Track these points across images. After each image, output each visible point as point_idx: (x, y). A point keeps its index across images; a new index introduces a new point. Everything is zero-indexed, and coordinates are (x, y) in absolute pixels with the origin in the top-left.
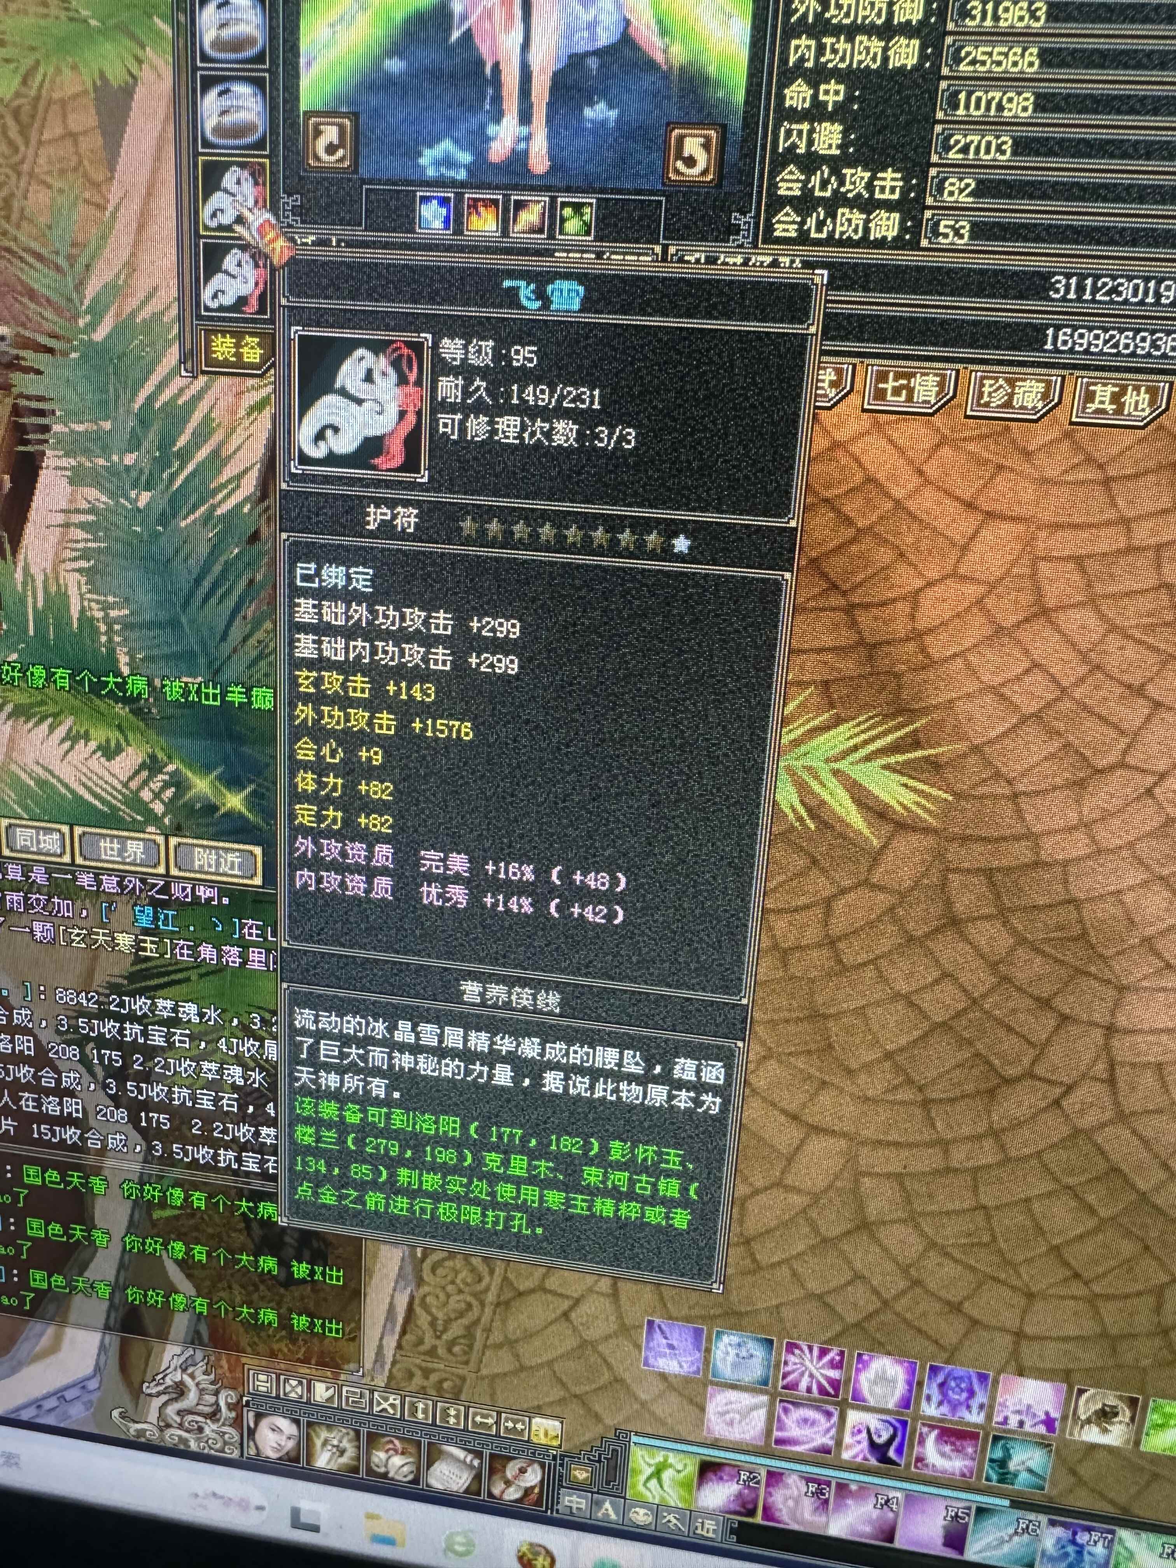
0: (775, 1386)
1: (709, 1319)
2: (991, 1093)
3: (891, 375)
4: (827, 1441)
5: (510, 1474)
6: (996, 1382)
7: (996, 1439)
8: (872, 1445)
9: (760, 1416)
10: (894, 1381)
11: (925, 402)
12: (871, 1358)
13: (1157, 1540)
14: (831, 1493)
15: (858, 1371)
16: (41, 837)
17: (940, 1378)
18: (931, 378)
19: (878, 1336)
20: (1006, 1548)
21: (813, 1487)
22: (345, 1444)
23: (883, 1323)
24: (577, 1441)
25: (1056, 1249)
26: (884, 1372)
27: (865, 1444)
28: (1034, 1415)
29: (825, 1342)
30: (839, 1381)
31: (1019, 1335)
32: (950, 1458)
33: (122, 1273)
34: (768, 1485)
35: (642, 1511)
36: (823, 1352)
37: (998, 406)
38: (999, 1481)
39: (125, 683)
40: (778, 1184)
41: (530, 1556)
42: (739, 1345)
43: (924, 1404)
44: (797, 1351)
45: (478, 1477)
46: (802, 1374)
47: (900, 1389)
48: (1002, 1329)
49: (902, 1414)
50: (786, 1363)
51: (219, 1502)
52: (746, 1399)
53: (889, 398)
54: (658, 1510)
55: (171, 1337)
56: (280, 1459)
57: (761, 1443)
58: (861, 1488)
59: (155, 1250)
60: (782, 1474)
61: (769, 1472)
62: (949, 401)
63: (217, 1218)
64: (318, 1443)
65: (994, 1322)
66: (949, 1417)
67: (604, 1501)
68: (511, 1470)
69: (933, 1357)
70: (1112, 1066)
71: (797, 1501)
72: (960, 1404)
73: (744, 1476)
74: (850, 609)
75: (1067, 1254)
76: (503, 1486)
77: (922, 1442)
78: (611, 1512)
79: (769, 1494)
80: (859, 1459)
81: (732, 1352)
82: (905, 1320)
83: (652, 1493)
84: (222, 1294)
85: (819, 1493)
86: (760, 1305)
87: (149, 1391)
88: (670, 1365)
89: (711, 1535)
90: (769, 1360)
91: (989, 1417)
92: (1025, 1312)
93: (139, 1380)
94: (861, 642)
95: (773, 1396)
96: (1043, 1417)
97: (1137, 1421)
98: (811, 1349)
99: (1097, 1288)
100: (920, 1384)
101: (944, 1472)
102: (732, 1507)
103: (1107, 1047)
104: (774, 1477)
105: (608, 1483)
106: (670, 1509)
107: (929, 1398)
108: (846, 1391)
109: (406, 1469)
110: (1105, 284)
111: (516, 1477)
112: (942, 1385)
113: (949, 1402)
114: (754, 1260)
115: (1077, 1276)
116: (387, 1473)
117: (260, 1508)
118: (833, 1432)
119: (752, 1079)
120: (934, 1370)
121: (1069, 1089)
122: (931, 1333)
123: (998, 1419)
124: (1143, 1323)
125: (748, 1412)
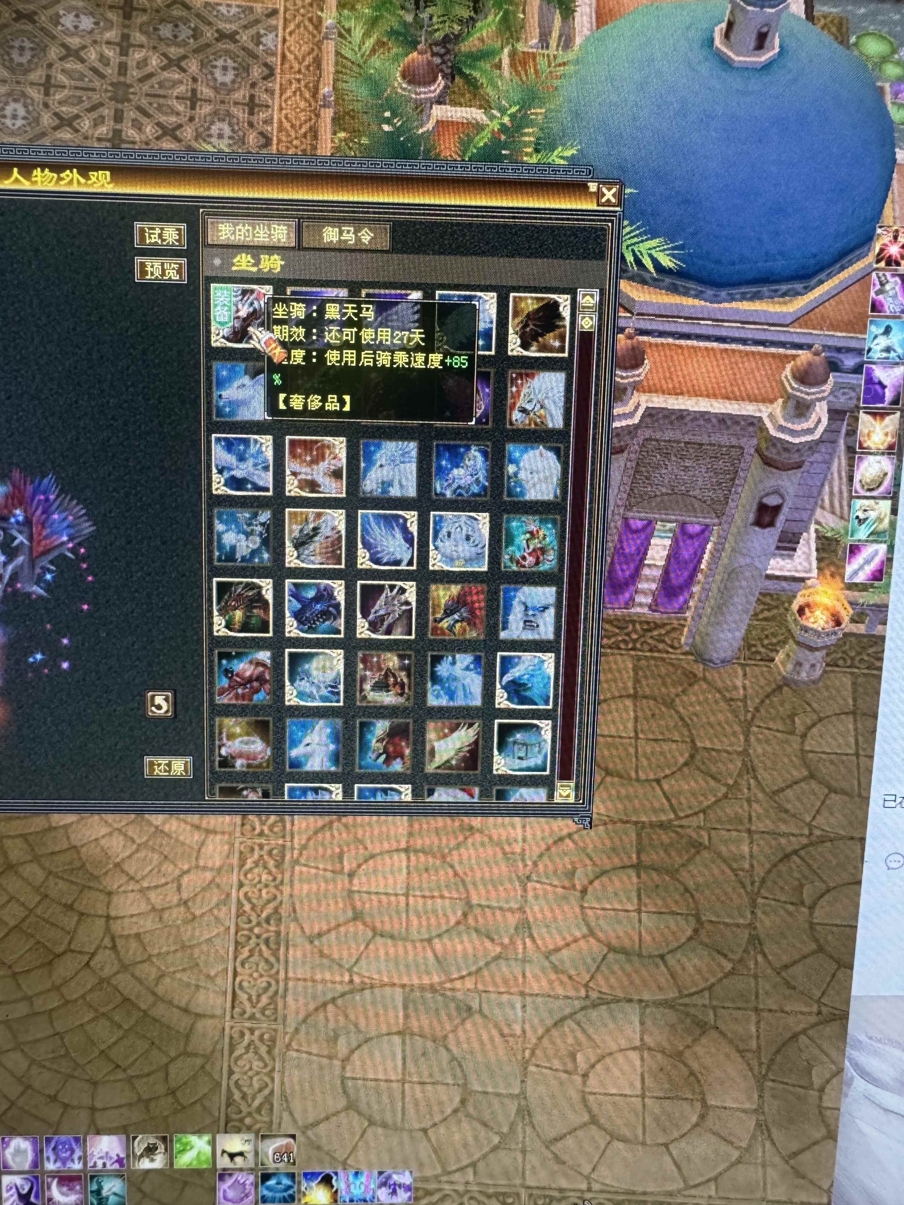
2: (50, 963)
6: (85, 1141)
7: (92, 1177)
8: (21, 1197)
10: (25, 1151)
12: (10, 1139)
17: (52, 1145)
19: (11, 1124)
23: (12, 1116)
25: (103, 1052)
26: (19, 1146)
27: (15, 1197)
28: (111, 1158)
32: (67, 1195)
43: (46, 1163)
47: (30, 1156)
48: (82, 1107)
49: (33, 1172)
65: (76, 1103)
66: (62, 1169)
69: (46, 1132)
70: (113, 939)
72: (67, 1159)
75: (110, 1054)
77: (49, 1188)
82: (26, 1111)
91: (85, 1164)
92: (94, 1094)
96: (116, 1158)
97: (169, 1151)
99: (130, 1072)
100: (42, 1151)
103: (108, 929)
107: (48, 1159)
112: (54, 1149)
113: (61, 1159)
115: (118, 1066)
120: (48, 1140)
121: (93, 955)
122: (42, 1117)
123: (90, 1164)
124: (161, 1089)
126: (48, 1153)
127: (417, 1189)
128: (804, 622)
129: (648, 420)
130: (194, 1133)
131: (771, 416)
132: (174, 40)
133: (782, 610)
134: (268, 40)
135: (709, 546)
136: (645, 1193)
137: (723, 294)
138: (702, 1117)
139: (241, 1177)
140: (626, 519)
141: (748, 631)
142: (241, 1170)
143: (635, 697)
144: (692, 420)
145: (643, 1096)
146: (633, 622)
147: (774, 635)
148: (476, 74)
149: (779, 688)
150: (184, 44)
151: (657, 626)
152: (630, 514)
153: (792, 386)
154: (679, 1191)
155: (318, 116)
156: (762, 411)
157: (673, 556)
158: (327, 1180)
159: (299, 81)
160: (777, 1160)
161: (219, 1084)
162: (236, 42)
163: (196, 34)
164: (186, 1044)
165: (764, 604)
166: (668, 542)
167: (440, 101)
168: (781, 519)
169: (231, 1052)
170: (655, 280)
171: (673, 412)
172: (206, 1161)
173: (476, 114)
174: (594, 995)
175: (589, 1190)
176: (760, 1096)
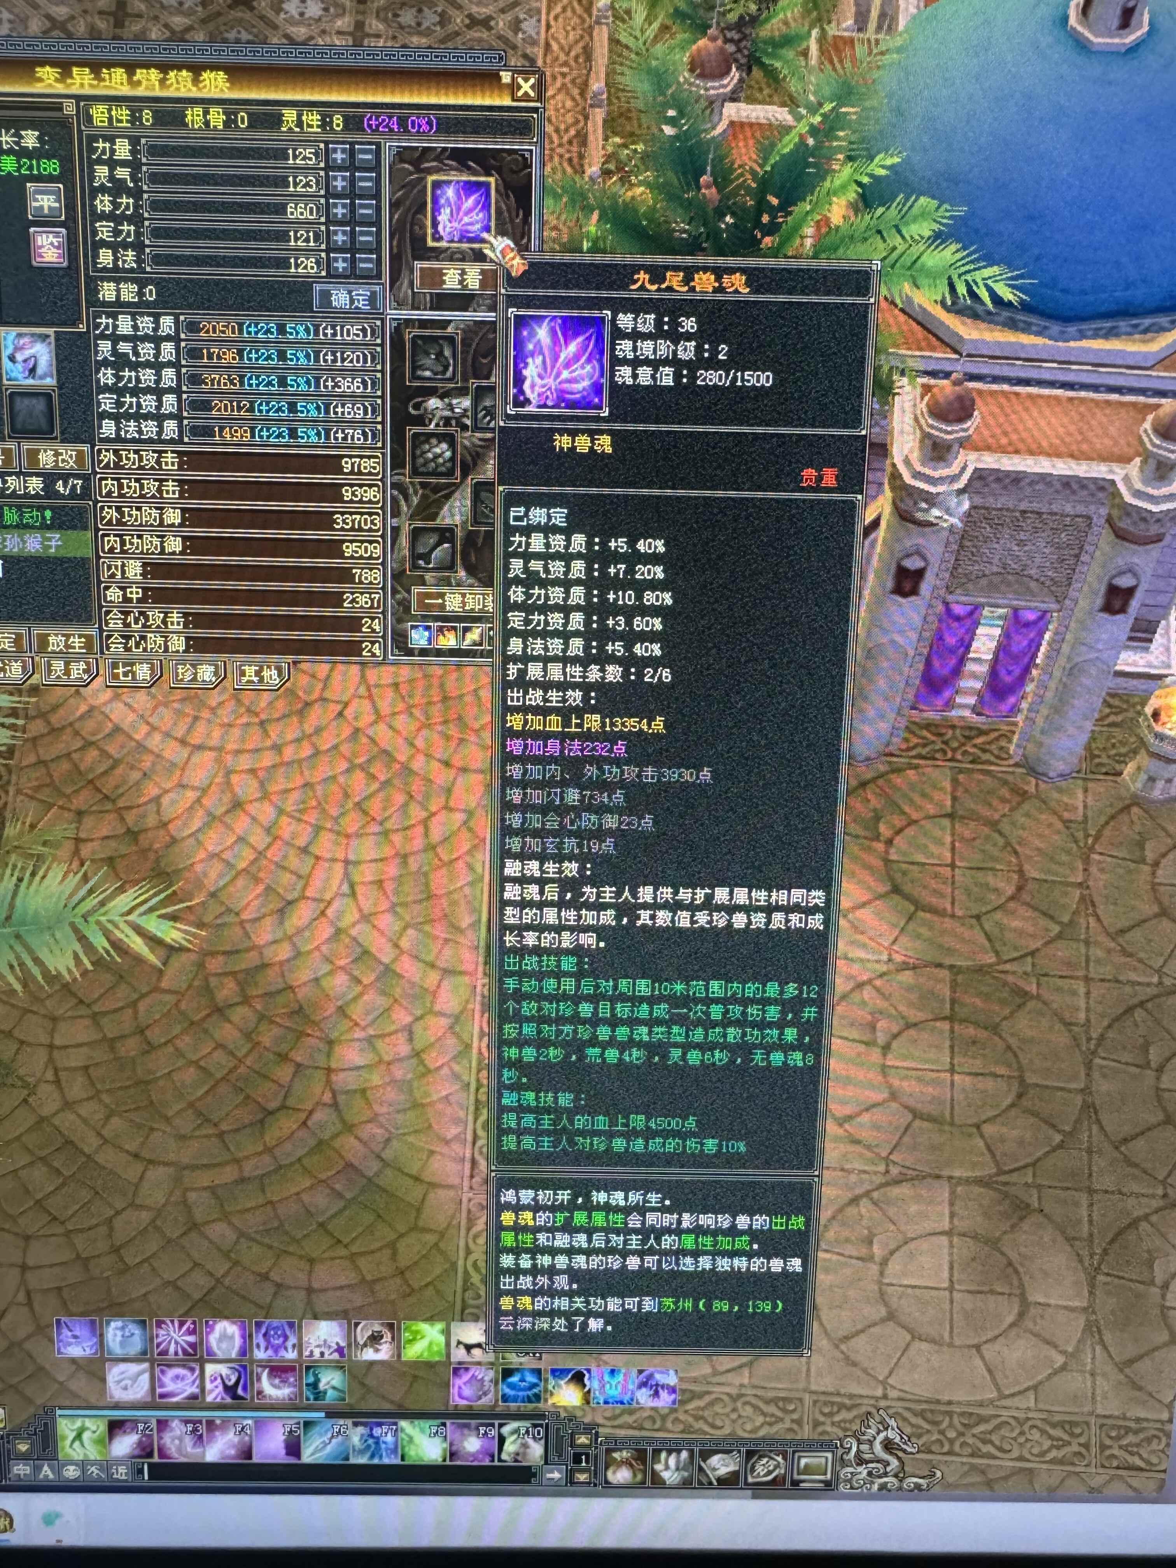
0: (152, 1355)
1: (99, 1311)
2: (262, 1122)
3: (120, 665)
4: (194, 1390)
6: (300, 1326)
7: (308, 1368)
8: (227, 1388)
9: (145, 1380)
10: (232, 1338)
11: (144, 680)
12: (215, 1323)
13: (425, 1424)
14: (202, 1429)
15: (207, 1333)
17: (263, 1330)
19: (214, 1305)
20: (329, 1449)
21: (190, 1427)
23: (218, 1296)
24: (18, 1421)
25: (322, 1225)
26: (225, 1330)
27: (221, 1387)
28: (330, 1347)
29: (183, 1316)
30: (196, 1344)
31: (310, 1290)
32: (279, 1388)
34: (159, 1431)
35: (71, 1468)
36: (182, 1324)
40: (133, 1205)
42: (123, 1328)
43: (255, 1351)
44: (164, 1326)
46: (169, 1343)
47: (238, 1342)
48: (298, 1288)
49: (241, 1360)
50: (158, 1337)
52: (133, 1368)
54: (83, 1465)
57: (149, 1400)
58: (223, 1421)
60: (167, 1421)
61: (159, 1422)
62: (158, 679)
65: (291, 1283)
66: (274, 1357)
67: (43, 1465)
69: (256, 1315)
70: (334, 1094)
71: (181, 1439)
72: (279, 1346)
73: (141, 1426)
74: (119, 811)
75: (331, 1227)
77: (259, 1379)
78: (49, 1473)
79: (160, 1438)
80: (218, 1400)
81: (119, 1334)
82: (233, 1291)
83: (76, 1453)
85: (195, 1430)
86: (134, 1295)
88: (75, 1351)
89: (125, 1477)
90: (145, 1336)
91: (300, 1353)
92: (310, 1272)
94: (129, 831)
95: (152, 1362)
96: (335, 1347)
97: (396, 1339)
98: (173, 1322)
99: (354, 1249)
100: (251, 1337)
101: (278, 1399)
102: (137, 1452)
103: (328, 1082)
104: (162, 1424)
105: (44, 1451)
106: (94, 1463)
107: (258, 1346)
108: (202, 1350)
112: (265, 1335)
113: (273, 1346)
115: (339, 1242)
118: (197, 1382)
120: (259, 1325)
121: (311, 1112)
122: (252, 1297)
123: (306, 1353)
124: (386, 1269)
125: (136, 1378)
126: (259, 1339)
127: (683, 1391)
128: (1158, 728)
129: (977, 484)
130: (426, 1320)
131: (1127, 479)
132: (417, 29)
133: (1131, 714)
134: (529, 26)
135: (1047, 636)
136: (950, 1403)
137: (1072, 329)
138: (1021, 1315)
139: (480, 1372)
140: (946, 604)
141: (1093, 739)
142: (479, 1363)
143: (951, 816)
144: (1031, 483)
145: (951, 1289)
146: (953, 727)
147: (1123, 743)
148: (778, 65)
149: (1127, 808)
150: (428, 33)
151: (981, 732)
152: (950, 598)
153: (1152, 441)
154: (992, 1401)
155: (586, 118)
156: (1116, 473)
157: (1002, 649)
158: (578, 1378)
159: (564, 75)
160: (1109, 1368)
161: (454, 1265)
162: (490, 29)
163: (444, 19)
164: (417, 1218)
165: (1110, 706)
166: (997, 632)
167: (733, 98)
168: (1135, 604)
169: (468, 1230)
170: (989, 313)
171: (1008, 473)
172: (439, 1353)
173: (780, 114)
174: (894, 1171)
175: (885, 1397)
176: (1091, 1293)
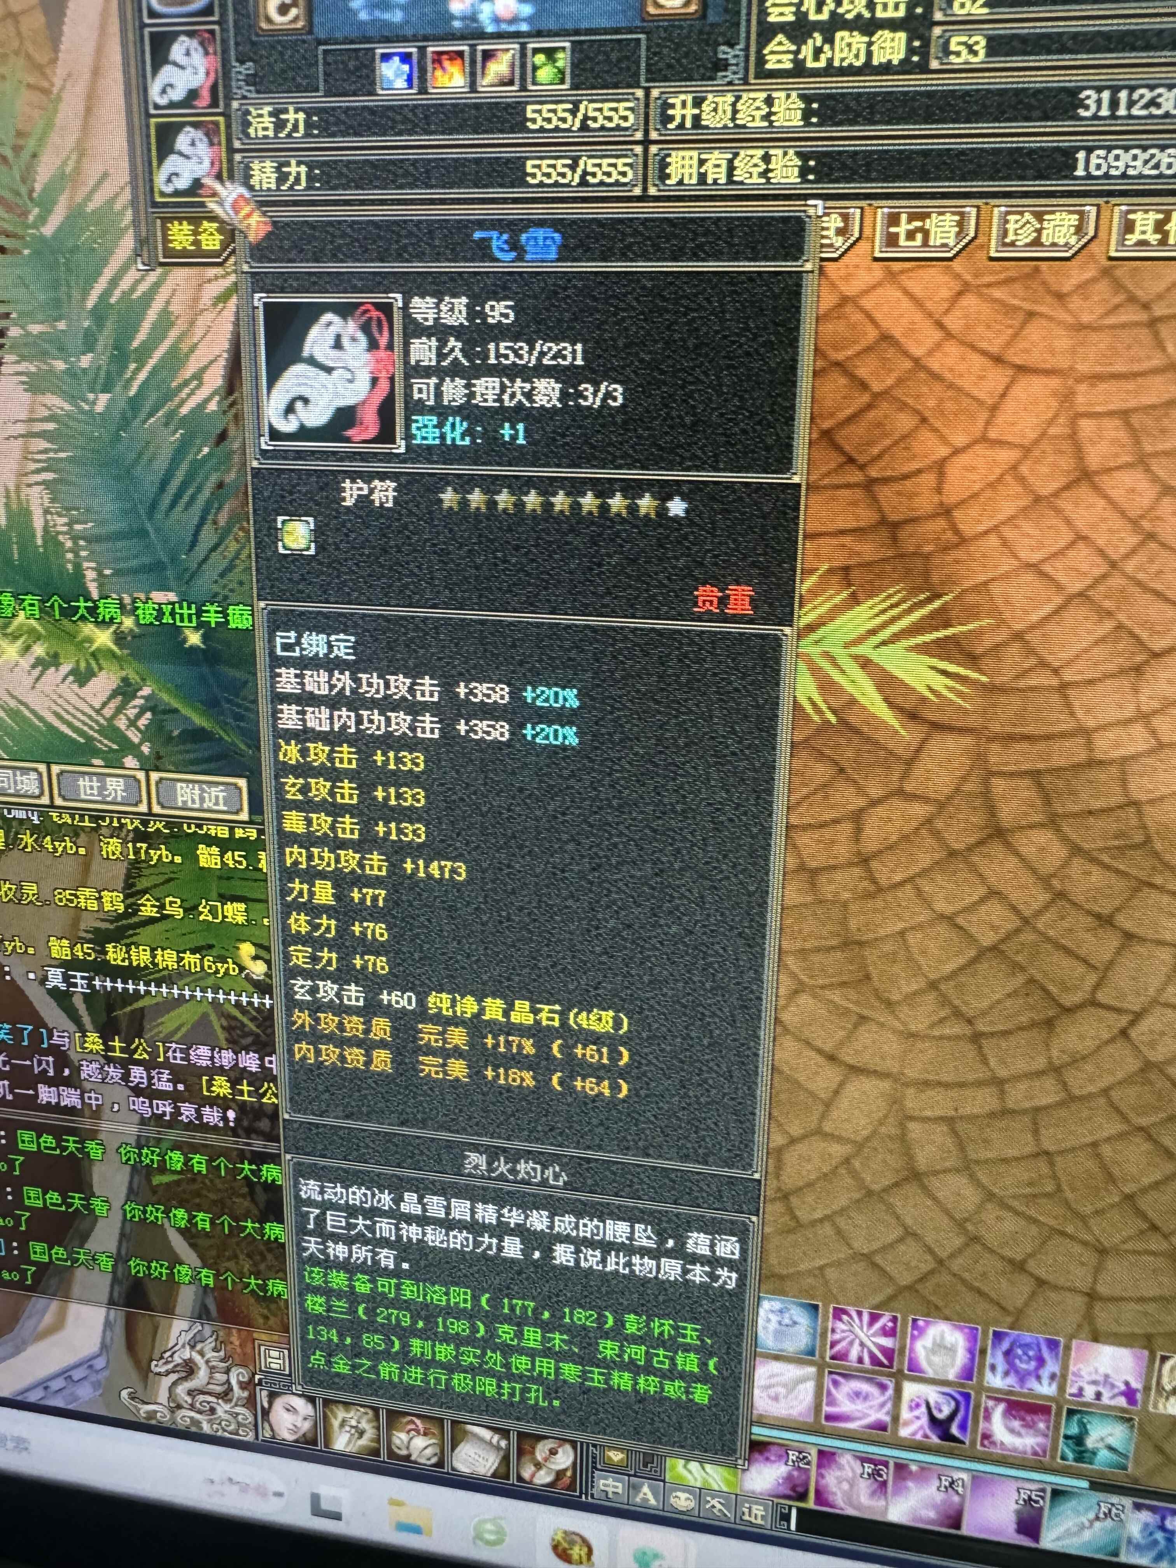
0: (822, 1357)
3: (904, 217)
4: (883, 1416)
5: (539, 1456)
6: (1068, 1348)
7: (1071, 1413)
8: (933, 1420)
9: (807, 1391)
10: (951, 1350)
11: (944, 245)
12: (928, 1323)
14: (889, 1475)
15: (914, 1338)
16: (19, 778)
17: (1005, 1345)
18: (948, 217)
19: (933, 1298)
20: (1088, 1535)
21: (869, 1468)
22: (364, 1425)
23: (938, 1285)
25: (1129, 1198)
26: (942, 1337)
27: (924, 1420)
28: (1113, 1386)
29: (877, 1307)
30: (893, 1350)
31: (1092, 1296)
32: (1019, 1434)
33: (124, 1245)
34: (820, 1466)
35: (683, 1496)
36: (874, 1318)
37: (1027, 245)
38: (1076, 1460)
39: (96, 607)
40: (818, 1132)
41: (566, 1545)
42: (781, 1311)
43: (988, 1375)
44: (845, 1317)
45: (506, 1459)
46: (851, 1343)
47: (961, 1358)
48: (1073, 1290)
49: (962, 1385)
50: (833, 1331)
51: (236, 1488)
52: (792, 1371)
53: (902, 242)
54: (700, 1494)
55: (177, 1311)
56: (296, 1441)
57: (811, 1419)
58: (922, 1469)
59: (156, 1218)
60: (834, 1454)
61: (821, 1453)
62: (971, 241)
63: (217, 1181)
64: (336, 1423)
65: (1061, 1282)
66: (1018, 1389)
67: (643, 1484)
68: (541, 1450)
69: (997, 1323)
71: (852, 1482)
72: (1028, 1373)
73: (793, 1455)
74: (869, 485)
75: (1144, 1203)
76: (533, 1468)
77: (988, 1417)
78: (650, 1496)
79: (820, 1476)
80: (919, 1437)
81: (774, 1318)
82: (963, 1281)
83: (694, 1475)
84: (230, 1264)
85: (876, 1473)
86: (803, 1267)
87: (158, 1370)
89: (759, 1521)
90: (815, 1329)
91: (1062, 1389)
92: (1098, 1269)
93: (147, 1356)
94: (883, 521)
95: (821, 1367)
96: (1123, 1387)
98: (860, 1314)
100: (983, 1352)
101: (1015, 1450)
102: (784, 1490)
104: (826, 1457)
105: (645, 1466)
106: (716, 1494)
107: (993, 1368)
108: (901, 1363)
109: (429, 1452)
110: (1142, 96)
111: (546, 1460)
112: (1008, 1353)
113: (1017, 1372)
114: (794, 1217)
115: (1154, 1228)
116: (409, 1456)
117: (279, 1495)
118: (889, 1406)
119: (785, 1017)
120: (998, 1336)
122: (993, 1294)
123: (1072, 1389)
125: (792, 1386)
126: (995, 1357)
